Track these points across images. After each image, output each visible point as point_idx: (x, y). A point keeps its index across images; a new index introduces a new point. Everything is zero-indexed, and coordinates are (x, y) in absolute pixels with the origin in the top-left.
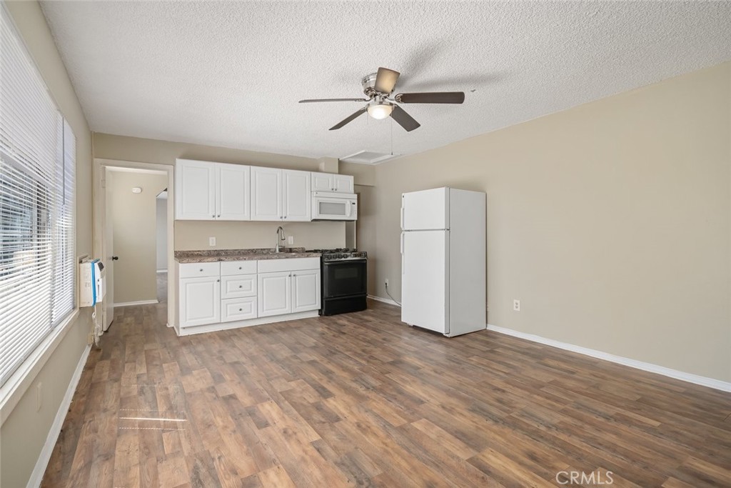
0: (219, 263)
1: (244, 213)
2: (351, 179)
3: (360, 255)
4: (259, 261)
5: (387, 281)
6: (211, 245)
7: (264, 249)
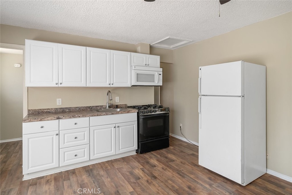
0: (58, 120)
1: (81, 81)
2: (158, 58)
3: (165, 110)
4: (91, 117)
5: (181, 125)
6: (58, 104)
7: (98, 106)
